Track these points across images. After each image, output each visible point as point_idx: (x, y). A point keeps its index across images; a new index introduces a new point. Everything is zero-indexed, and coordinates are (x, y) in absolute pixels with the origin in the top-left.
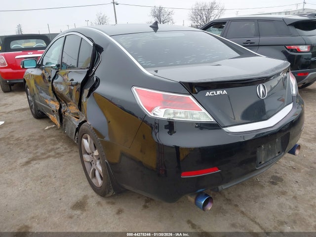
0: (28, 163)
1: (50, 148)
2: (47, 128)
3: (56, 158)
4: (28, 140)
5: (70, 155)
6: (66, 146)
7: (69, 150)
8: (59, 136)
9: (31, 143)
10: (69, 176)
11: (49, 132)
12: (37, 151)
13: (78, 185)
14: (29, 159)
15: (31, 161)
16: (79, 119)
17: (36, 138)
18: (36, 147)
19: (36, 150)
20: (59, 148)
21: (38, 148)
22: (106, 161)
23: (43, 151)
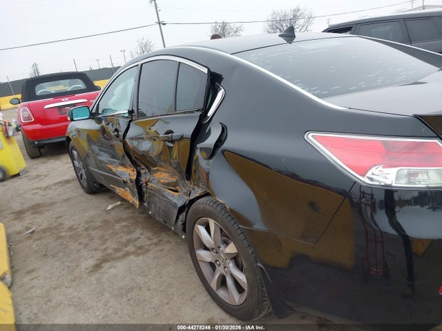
0: (97, 267)
1: (124, 240)
2: (110, 207)
3: (138, 255)
4: (87, 229)
5: (159, 248)
6: (149, 234)
7: (155, 240)
8: (131, 218)
9: (93, 233)
10: (170, 285)
11: (114, 213)
12: (107, 245)
13: (191, 300)
14: (98, 260)
15: (102, 263)
16: (177, 192)
17: (98, 224)
18: (103, 240)
19: (103, 244)
20: (139, 238)
21: (106, 240)
22: (259, 264)
23: (115, 246)
